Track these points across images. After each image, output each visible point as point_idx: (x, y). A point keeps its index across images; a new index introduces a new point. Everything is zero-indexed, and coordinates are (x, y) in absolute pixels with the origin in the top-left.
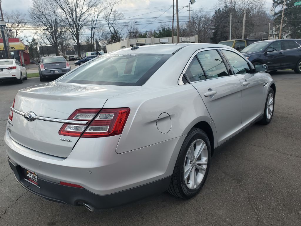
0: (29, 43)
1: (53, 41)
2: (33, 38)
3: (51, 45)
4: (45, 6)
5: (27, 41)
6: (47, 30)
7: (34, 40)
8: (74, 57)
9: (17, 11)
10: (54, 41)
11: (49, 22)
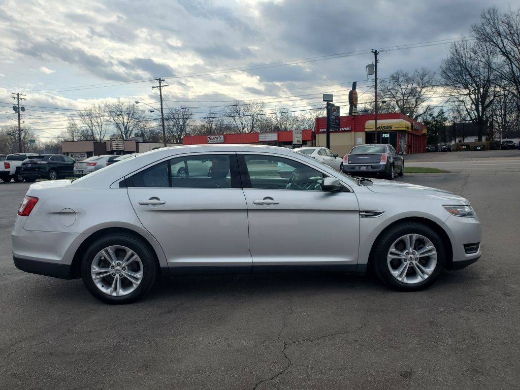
0: (433, 117)
1: (476, 114)
2: (442, 110)
3: (471, 122)
4: (473, 55)
5: (431, 115)
6: (469, 94)
7: (442, 113)
8: (512, 142)
9: (423, 69)
10: (479, 115)
11: (476, 83)
